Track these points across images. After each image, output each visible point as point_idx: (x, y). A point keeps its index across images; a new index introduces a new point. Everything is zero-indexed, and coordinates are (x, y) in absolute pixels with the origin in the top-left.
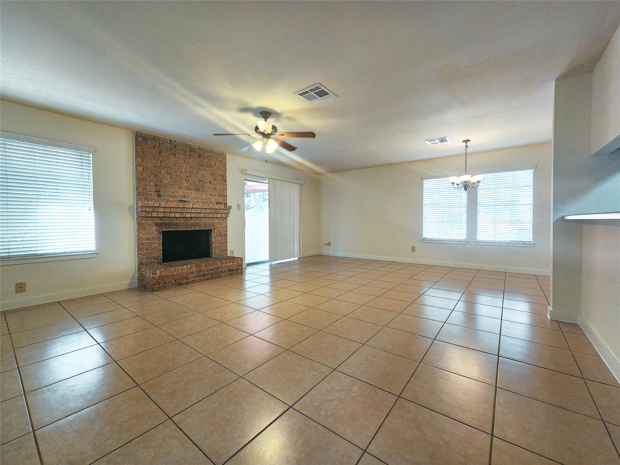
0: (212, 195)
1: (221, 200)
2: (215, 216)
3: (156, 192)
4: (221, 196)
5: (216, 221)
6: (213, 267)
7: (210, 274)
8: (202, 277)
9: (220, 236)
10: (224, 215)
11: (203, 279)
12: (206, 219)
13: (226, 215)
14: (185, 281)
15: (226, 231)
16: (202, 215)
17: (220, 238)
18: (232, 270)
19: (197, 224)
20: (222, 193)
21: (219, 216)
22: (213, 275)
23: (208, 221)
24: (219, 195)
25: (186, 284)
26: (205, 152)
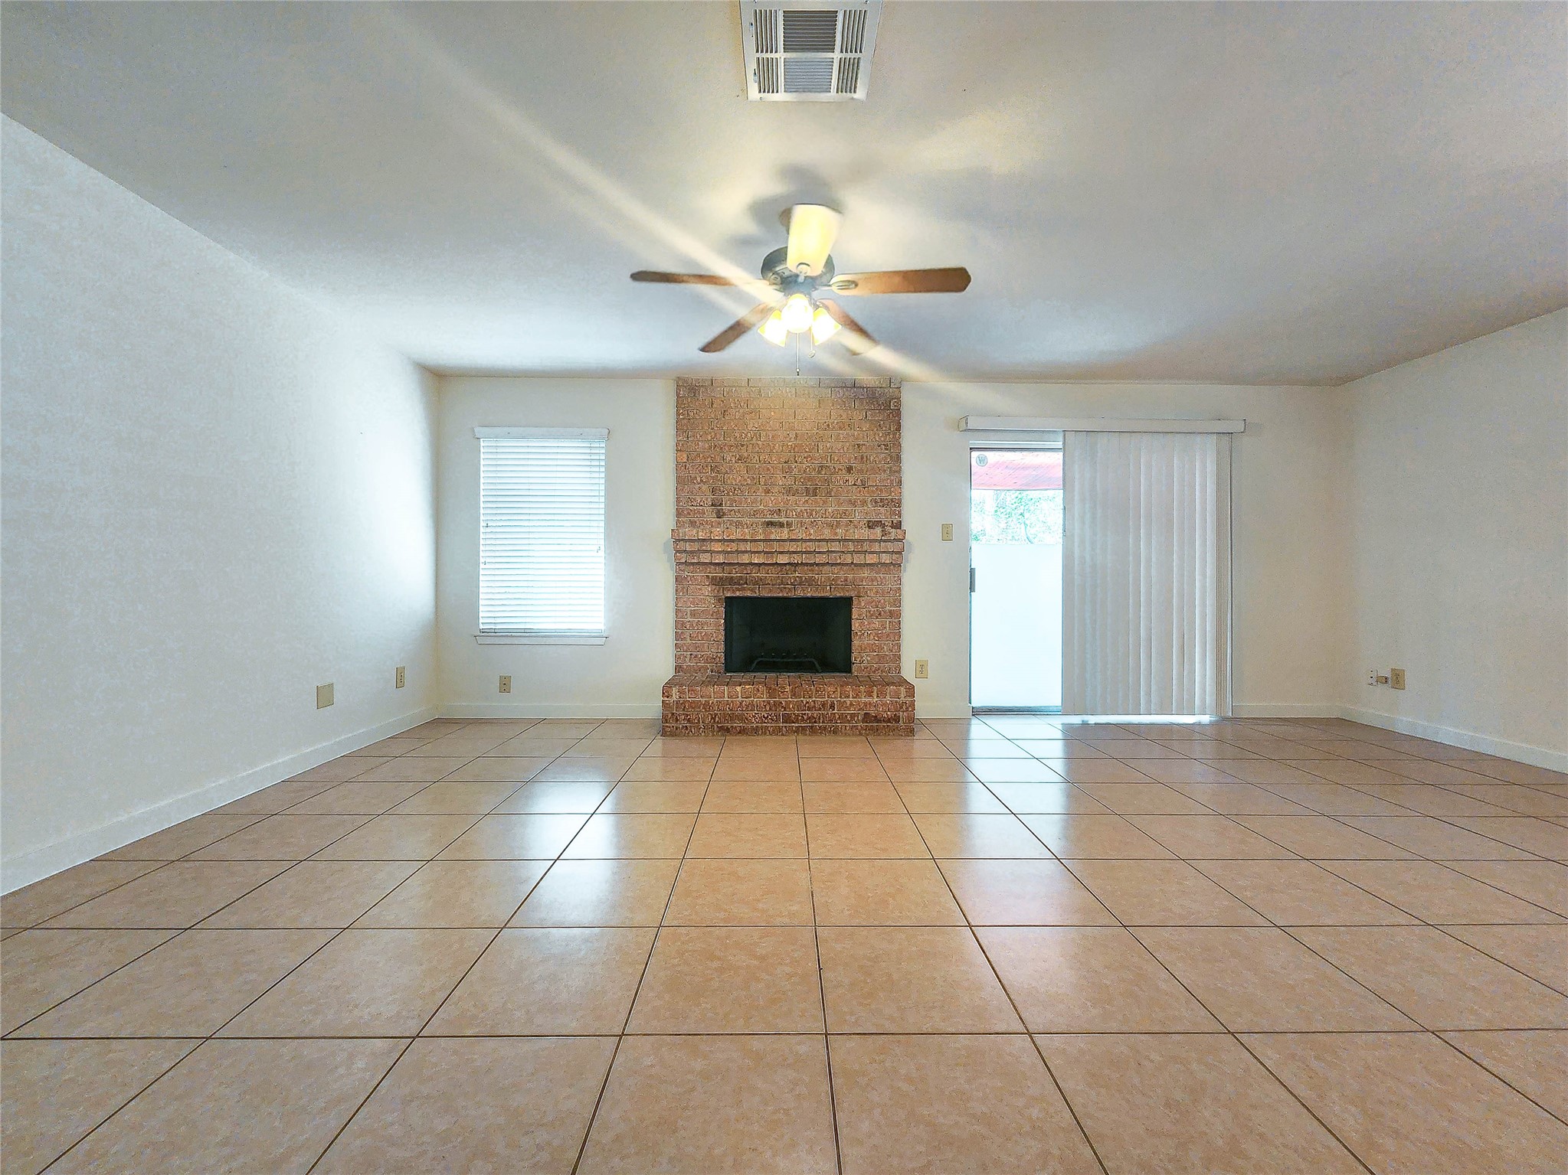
0: (854, 504)
1: (882, 513)
2: (858, 559)
3: (712, 505)
4: (883, 502)
5: (866, 573)
6: (814, 701)
7: (805, 717)
8: (783, 723)
9: (877, 618)
10: (886, 558)
11: (784, 729)
12: (836, 569)
13: (895, 556)
14: (737, 724)
15: (898, 602)
16: (822, 559)
17: (877, 623)
18: (876, 719)
19: (811, 582)
20: (884, 495)
21: (871, 559)
22: (815, 722)
23: (842, 574)
24: (876, 502)
25: (740, 732)
26: (837, 389)
